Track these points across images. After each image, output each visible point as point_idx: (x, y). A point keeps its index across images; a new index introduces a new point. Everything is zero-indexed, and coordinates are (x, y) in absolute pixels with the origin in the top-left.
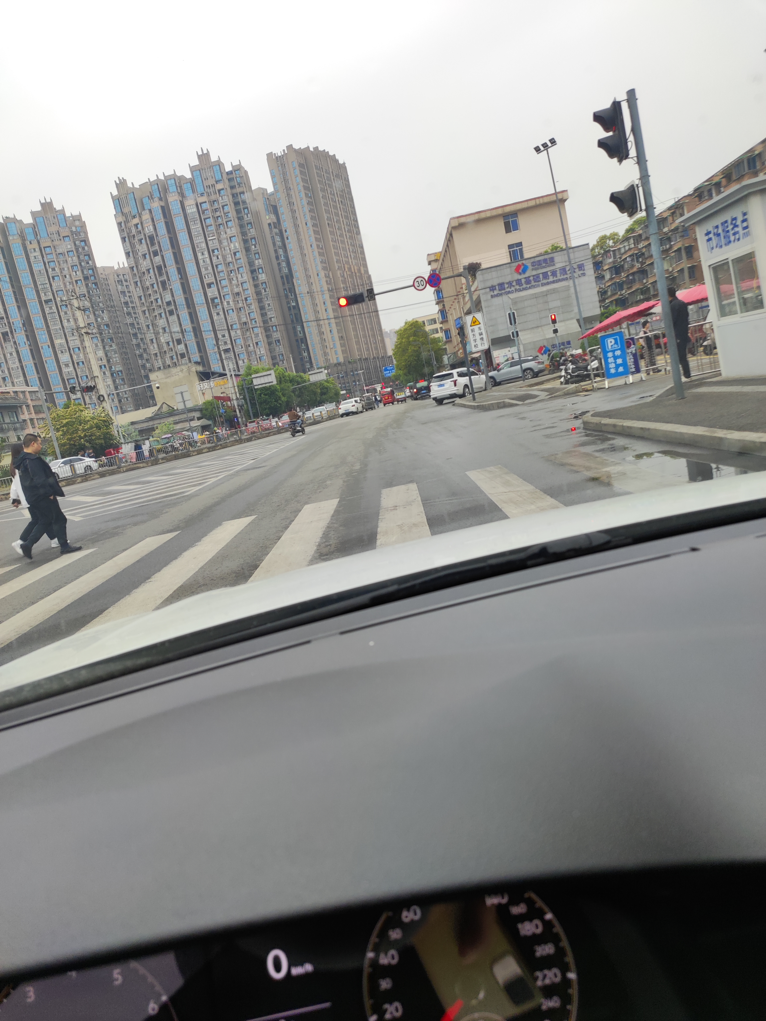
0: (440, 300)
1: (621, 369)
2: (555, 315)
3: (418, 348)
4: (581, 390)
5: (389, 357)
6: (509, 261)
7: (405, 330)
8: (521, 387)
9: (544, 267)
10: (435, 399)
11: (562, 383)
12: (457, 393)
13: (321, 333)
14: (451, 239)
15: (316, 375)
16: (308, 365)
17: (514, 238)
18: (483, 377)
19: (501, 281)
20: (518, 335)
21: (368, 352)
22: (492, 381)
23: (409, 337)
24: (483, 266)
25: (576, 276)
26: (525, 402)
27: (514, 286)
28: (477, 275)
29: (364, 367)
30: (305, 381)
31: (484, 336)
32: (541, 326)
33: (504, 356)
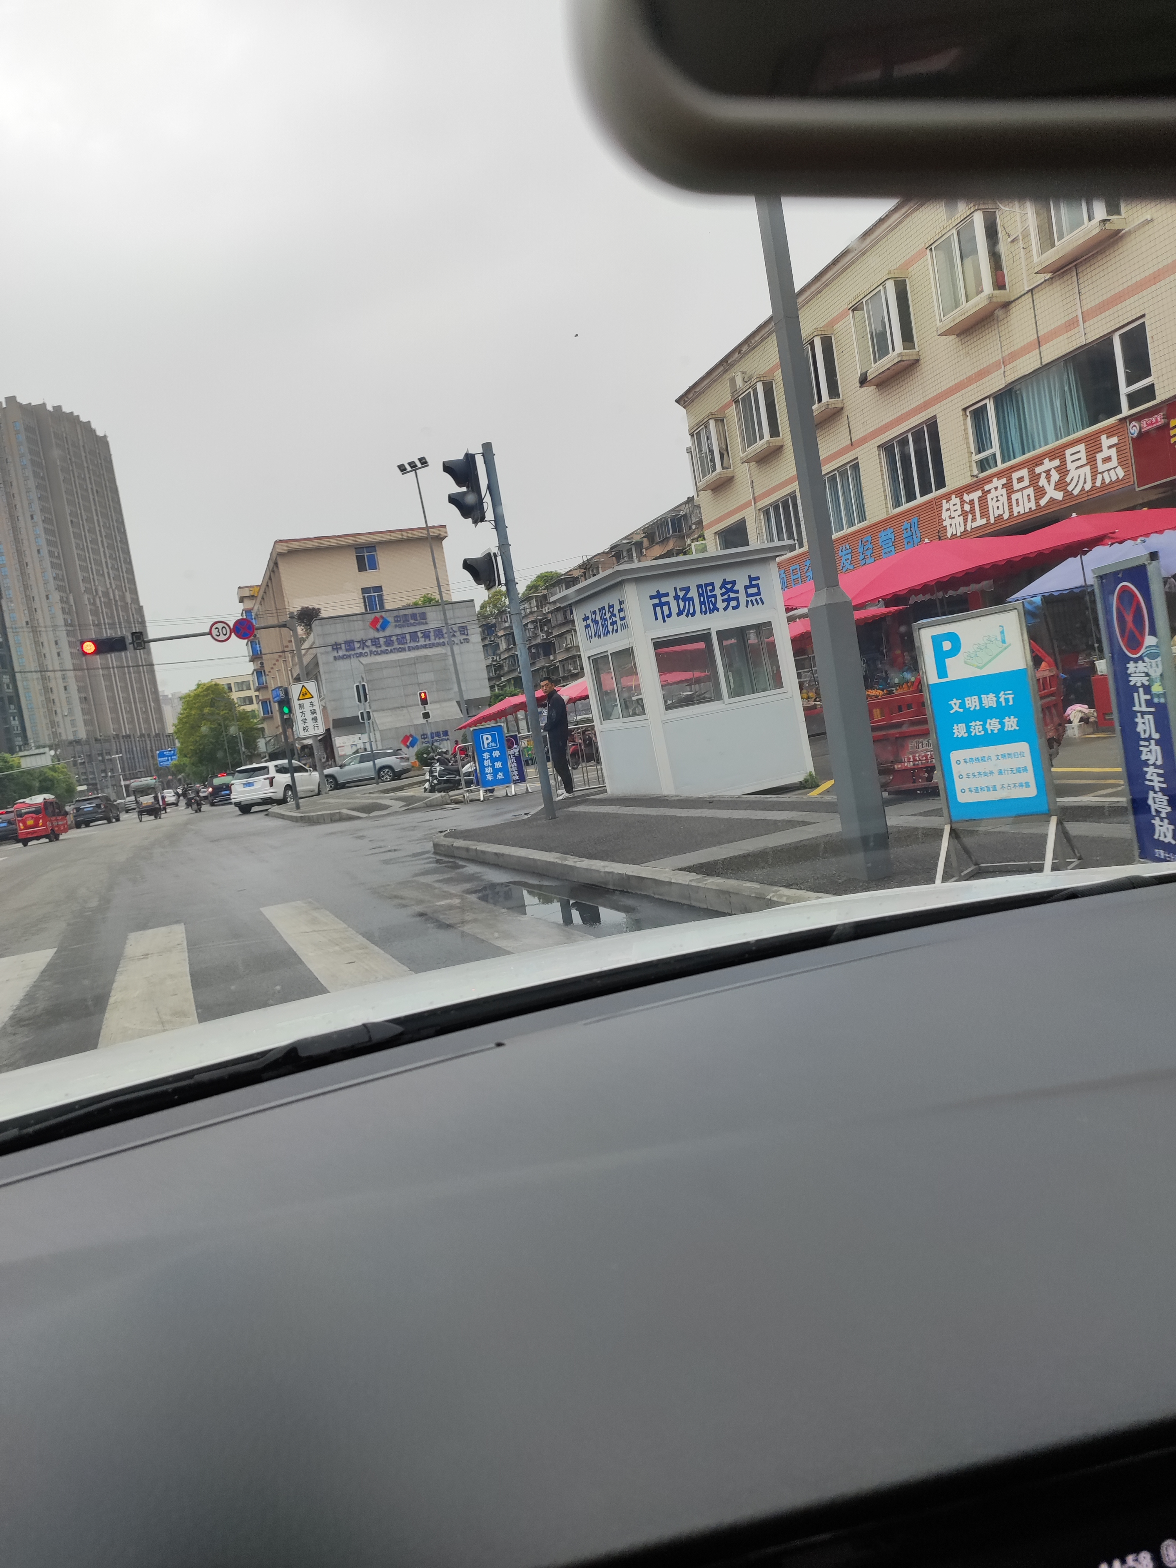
0: (256, 656)
1: (500, 776)
2: (425, 693)
3: (216, 726)
4: (449, 801)
5: (169, 736)
6: (363, 611)
7: (197, 696)
8: (370, 793)
9: (412, 625)
10: (238, 804)
11: (426, 789)
12: (274, 798)
13: (48, 690)
14: (275, 569)
15: (33, 758)
16: (19, 741)
17: (370, 579)
18: (316, 775)
19: (349, 638)
20: (369, 718)
21: (131, 726)
22: (331, 782)
23: (203, 707)
24: (324, 614)
25: (456, 642)
26: (371, 815)
27: (368, 647)
28: (313, 626)
29: (123, 749)
30: (11, 768)
31: (319, 715)
32: (407, 707)
33: (352, 746)
